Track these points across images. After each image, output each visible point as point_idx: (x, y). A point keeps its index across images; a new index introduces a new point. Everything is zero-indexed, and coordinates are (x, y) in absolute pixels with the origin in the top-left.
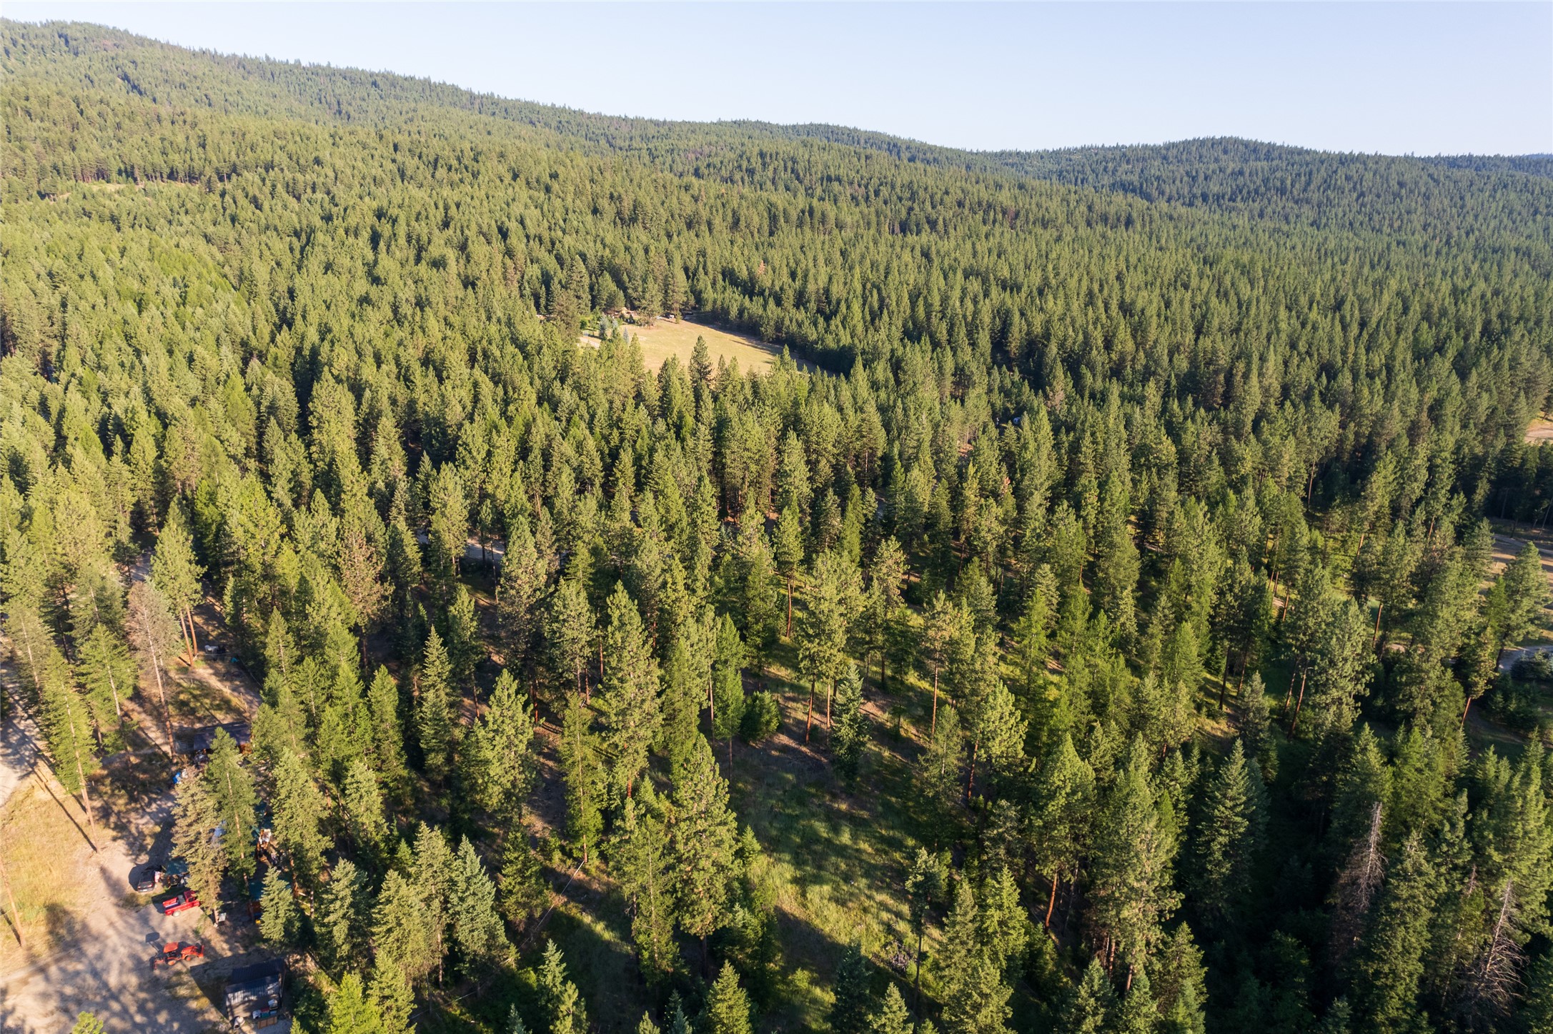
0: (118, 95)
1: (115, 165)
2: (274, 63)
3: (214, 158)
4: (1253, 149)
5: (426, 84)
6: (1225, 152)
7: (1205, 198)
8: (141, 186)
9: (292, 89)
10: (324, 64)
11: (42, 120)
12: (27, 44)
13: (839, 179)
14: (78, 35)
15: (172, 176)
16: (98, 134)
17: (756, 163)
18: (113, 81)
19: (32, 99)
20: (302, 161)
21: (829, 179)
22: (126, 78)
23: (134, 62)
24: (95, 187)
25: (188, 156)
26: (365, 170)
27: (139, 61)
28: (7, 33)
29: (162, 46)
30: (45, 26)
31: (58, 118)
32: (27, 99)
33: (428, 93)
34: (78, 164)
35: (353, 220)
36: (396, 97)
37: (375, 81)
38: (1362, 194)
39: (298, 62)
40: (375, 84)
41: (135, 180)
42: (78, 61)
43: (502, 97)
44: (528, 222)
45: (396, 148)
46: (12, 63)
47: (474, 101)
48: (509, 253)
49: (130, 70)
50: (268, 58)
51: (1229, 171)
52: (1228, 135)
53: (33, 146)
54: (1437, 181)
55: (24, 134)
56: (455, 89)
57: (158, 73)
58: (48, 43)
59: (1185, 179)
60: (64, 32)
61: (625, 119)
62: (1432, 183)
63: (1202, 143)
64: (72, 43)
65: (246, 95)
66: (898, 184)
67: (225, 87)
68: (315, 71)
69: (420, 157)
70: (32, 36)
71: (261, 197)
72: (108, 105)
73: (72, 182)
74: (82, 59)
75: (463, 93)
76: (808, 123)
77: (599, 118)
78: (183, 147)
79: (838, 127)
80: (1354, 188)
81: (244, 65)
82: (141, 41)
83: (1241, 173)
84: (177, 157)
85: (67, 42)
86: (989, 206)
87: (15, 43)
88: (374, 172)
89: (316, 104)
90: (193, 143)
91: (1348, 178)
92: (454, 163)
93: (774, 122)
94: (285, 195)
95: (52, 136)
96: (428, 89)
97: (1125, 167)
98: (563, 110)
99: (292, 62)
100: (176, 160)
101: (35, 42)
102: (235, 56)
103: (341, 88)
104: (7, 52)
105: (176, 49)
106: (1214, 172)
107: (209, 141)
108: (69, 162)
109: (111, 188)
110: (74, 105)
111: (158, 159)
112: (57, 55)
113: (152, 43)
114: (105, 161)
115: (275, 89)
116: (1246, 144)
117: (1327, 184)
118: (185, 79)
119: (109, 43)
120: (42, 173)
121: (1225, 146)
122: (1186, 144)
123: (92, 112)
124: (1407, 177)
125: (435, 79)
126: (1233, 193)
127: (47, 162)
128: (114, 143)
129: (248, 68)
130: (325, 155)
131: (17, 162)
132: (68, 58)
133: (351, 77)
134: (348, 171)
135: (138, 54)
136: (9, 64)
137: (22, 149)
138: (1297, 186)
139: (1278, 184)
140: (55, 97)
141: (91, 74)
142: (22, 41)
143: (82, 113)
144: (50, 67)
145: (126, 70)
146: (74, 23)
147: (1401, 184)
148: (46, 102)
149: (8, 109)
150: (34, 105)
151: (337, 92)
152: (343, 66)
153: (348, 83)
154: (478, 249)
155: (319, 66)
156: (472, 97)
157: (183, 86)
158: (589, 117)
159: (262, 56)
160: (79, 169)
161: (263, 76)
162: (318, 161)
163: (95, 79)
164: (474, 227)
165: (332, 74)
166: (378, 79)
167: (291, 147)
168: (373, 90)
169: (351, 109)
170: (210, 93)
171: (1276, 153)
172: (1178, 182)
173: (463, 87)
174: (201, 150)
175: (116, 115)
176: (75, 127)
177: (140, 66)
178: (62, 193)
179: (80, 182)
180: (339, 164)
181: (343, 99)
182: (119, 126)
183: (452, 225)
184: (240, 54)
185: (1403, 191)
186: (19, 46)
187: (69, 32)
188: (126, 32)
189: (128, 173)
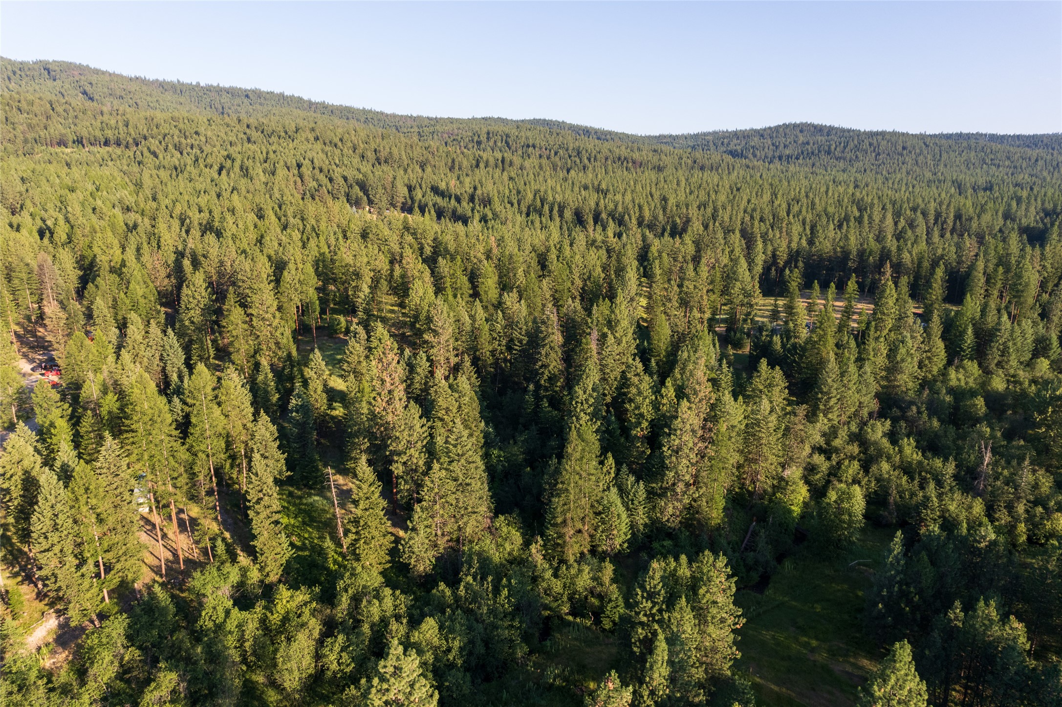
0: (78, 101)
1: (71, 137)
2: (183, 84)
3: (133, 133)
4: (818, 129)
5: (282, 96)
6: (801, 131)
7: (780, 158)
8: (87, 149)
9: (193, 100)
10: (215, 84)
11: (28, 114)
12: (23, 74)
13: (534, 146)
14: (57, 68)
15: (107, 143)
16: (63, 121)
17: (483, 138)
18: (77, 95)
19: (23, 101)
20: (187, 134)
21: (528, 146)
22: (85, 93)
23: (91, 84)
24: (58, 150)
25: (116, 132)
26: (225, 138)
27: (94, 83)
28: (9, 67)
29: (110, 74)
30: (35, 63)
31: (37, 112)
32: (19, 102)
33: (282, 101)
34: (48, 137)
35: (209, 160)
36: (261, 104)
37: (247, 95)
38: (879, 154)
39: (198, 84)
40: (247, 96)
41: (83, 146)
42: (55, 83)
43: (330, 103)
44: (315, 161)
45: (248, 126)
46: (12, 86)
47: (311, 105)
48: (301, 176)
49: (88, 89)
50: (178, 81)
51: (800, 142)
52: (804, 121)
53: (21, 127)
54: (927, 146)
55: (16, 120)
56: (300, 99)
57: (106, 90)
58: (36, 74)
59: (771, 147)
60: (48, 66)
61: (411, 117)
62: (924, 146)
63: (786, 126)
64: (53, 73)
65: (162, 103)
66: (571, 148)
67: (149, 99)
68: (209, 89)
69: (262, 132)
70: (26, 69)
71: (158, 151)
72: (70, 105)
73: (44, 147)
74: (59, 83)
75: (304, 101)
76: (532, 118)
77: (394, 116)
78: (114, 126)
79: (551, 121)
80: (874, 151)
81: (163, 86)
82: (97, 72)
83: (808, 143)
84: (110, 132)
85: (49, 73)
86: (625, 159)
87: (14, 73)
88: (230, 138)
89: (208, 108)
90: (120, 124)
91: (870, 145)
92: (283, 134)
93: (509, 118)
94: (173, 150)
95: (34, 121)
96: (282, 99)
97: (735, 141)
98: (370, 111)
99: (194, 83)
100: (109, 133)
101: (28, 73)
102: (157, 80)
103: (225, 99)
104: (9, 79)
105: (120, 76)
106: (790, 143)
107: (131, 123)
108: (43, 135)
109: (68, 150)
110: (48, 105)
111: (98, 133)
112: (42, 81)
113: (103, 73)
114: (65, 135)
115: (182, 100)
116: (815, 127)
117: (857, 148)
118: (123, 94)
119: (76, 73)
120: (26, 141)
121: (801, 128)
122: (777, 128)
123: (60, 109)
124: (908, 144)
125: (287, 93)
126: (798, 154)
127: (30, 136)
128: (72, 126)
129: (166, 87)
130: (202, 130)
131: (11, 136)
132: (50, 83)
133: (232, 92)
134: (215, 138)
135: (94, 79)
136: (11, 86)
137: (14, 129)
138: (838, 149)
139: (827, 148)
140: (37, 101)
141: (63, 91)
142: (19, 72)
143: (53, 110)
144: (37, 88)
145: (86, 88)
146: (54, 61)
147: (904, 148)
148: (31, 103)
149: (7, 108)
150: (24, 105)
151: (222, 101)
152: (227, 85)
153: (230, 96)
154: (281, 172)
155: (212, 86)
156: (310, 103)
157: (121, 97)
158: (387, 115)
159: (175, 80)
160: (49, 140)
161: (175, 92)
162: (197, 133)
163: (65, 94)
164: (282, 163)
165: (219, 90)
166: (250, 93)
167: (181, 126)
168: (246, 100)
169: (230, 111)
170: (138, 101)
171: (834, 132)
172: (766, 150)
173: (306, 98)
174: (125, 128)
175: (75, 111)
176: (48, 118)
177: (94, 85)
178: (37, 154)
179: (50, 147)
180: (209, 134)
181: (226, 106)
182: (76, 117)
183: (268, 161)
184: (161, 79)
185: (905, 152)
186: (17, 76)
187: (50, 66)
188: (88, 66)
189: (79, 142)
